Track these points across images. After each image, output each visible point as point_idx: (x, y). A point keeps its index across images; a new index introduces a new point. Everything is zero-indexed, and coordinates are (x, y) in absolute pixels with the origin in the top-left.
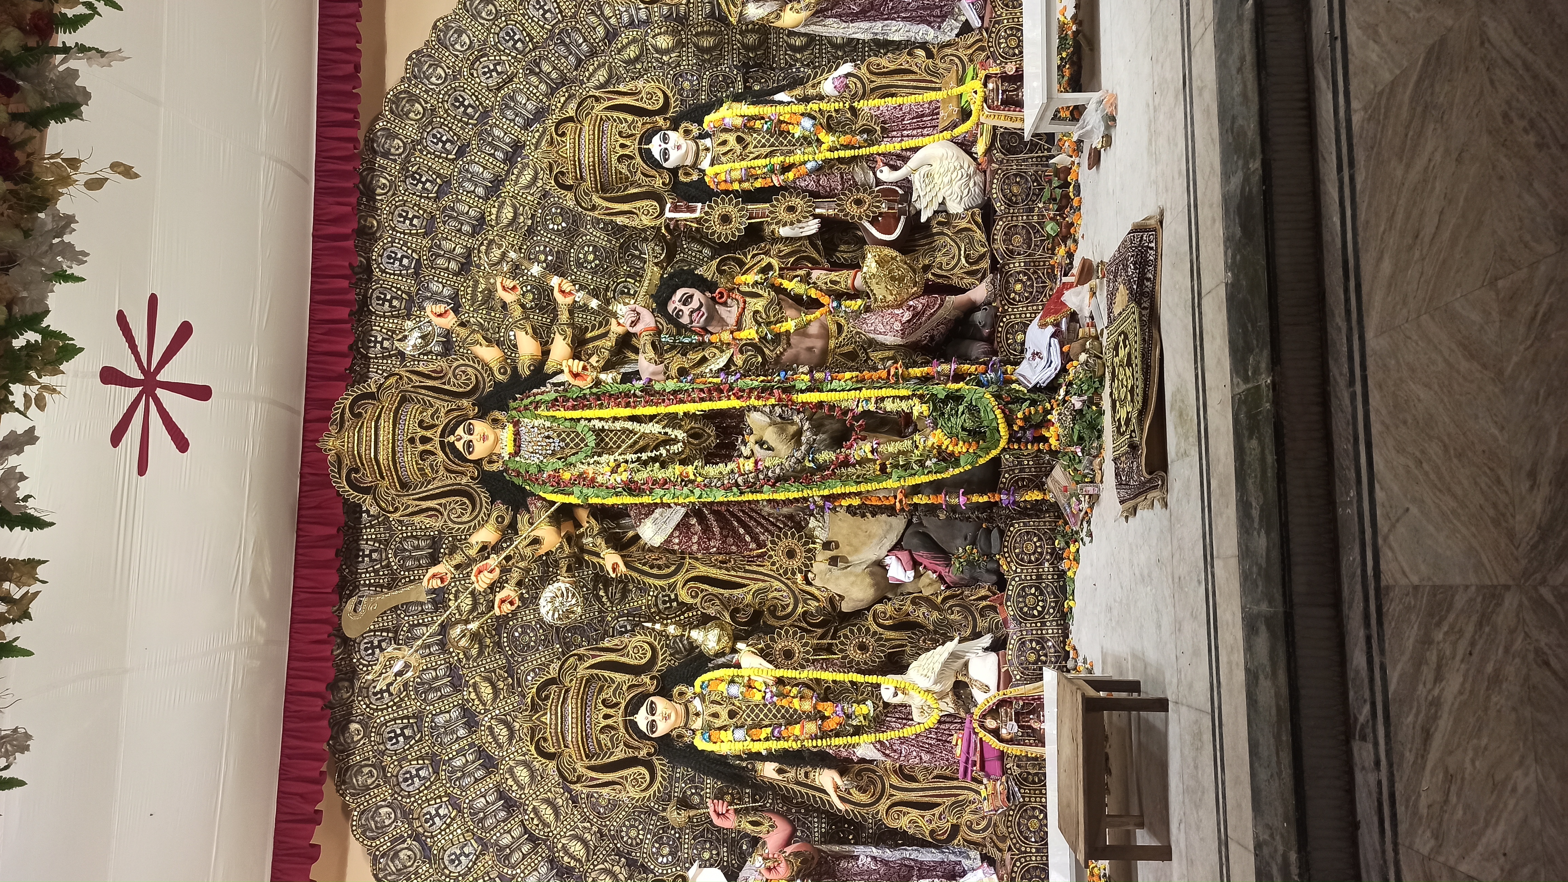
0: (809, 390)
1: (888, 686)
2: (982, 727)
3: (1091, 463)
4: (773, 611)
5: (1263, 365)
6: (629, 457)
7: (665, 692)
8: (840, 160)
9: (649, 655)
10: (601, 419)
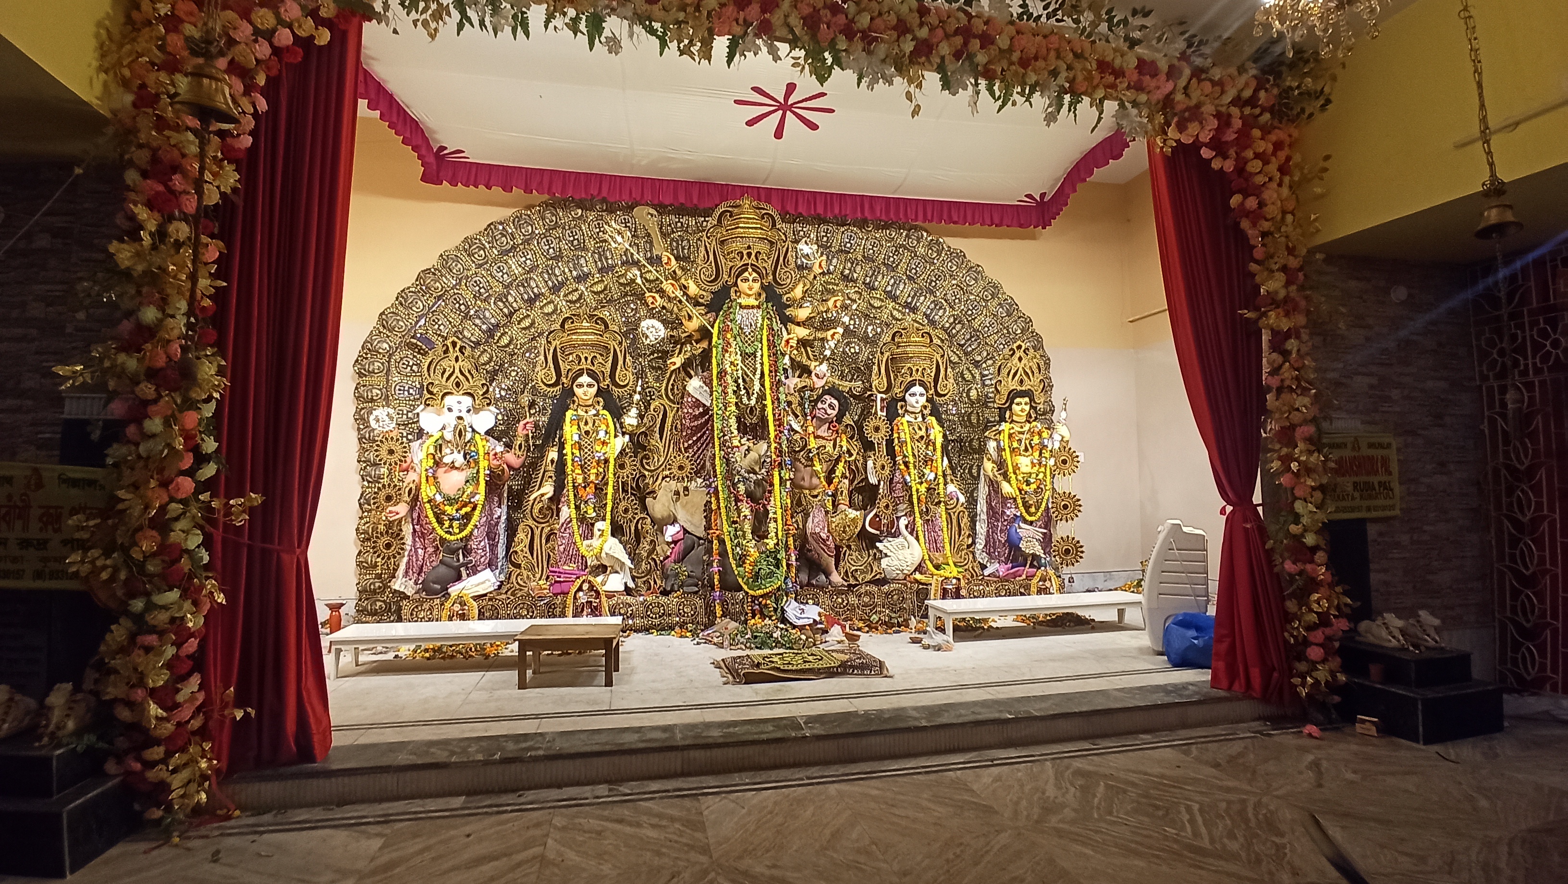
0: (781, 478)
1: (604, 526)
2: (584, 581)
3: (742, 643)
4: (646, 457)
5: (815, 731)
6: (740, 372)
7: (599, 393)
8: (911, 496)
9: (622, 383)
10: (762, 356)
